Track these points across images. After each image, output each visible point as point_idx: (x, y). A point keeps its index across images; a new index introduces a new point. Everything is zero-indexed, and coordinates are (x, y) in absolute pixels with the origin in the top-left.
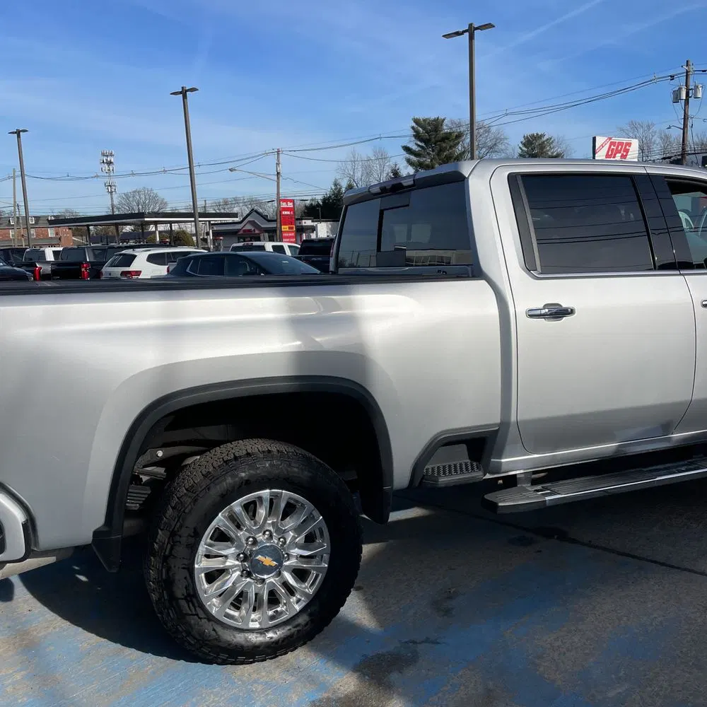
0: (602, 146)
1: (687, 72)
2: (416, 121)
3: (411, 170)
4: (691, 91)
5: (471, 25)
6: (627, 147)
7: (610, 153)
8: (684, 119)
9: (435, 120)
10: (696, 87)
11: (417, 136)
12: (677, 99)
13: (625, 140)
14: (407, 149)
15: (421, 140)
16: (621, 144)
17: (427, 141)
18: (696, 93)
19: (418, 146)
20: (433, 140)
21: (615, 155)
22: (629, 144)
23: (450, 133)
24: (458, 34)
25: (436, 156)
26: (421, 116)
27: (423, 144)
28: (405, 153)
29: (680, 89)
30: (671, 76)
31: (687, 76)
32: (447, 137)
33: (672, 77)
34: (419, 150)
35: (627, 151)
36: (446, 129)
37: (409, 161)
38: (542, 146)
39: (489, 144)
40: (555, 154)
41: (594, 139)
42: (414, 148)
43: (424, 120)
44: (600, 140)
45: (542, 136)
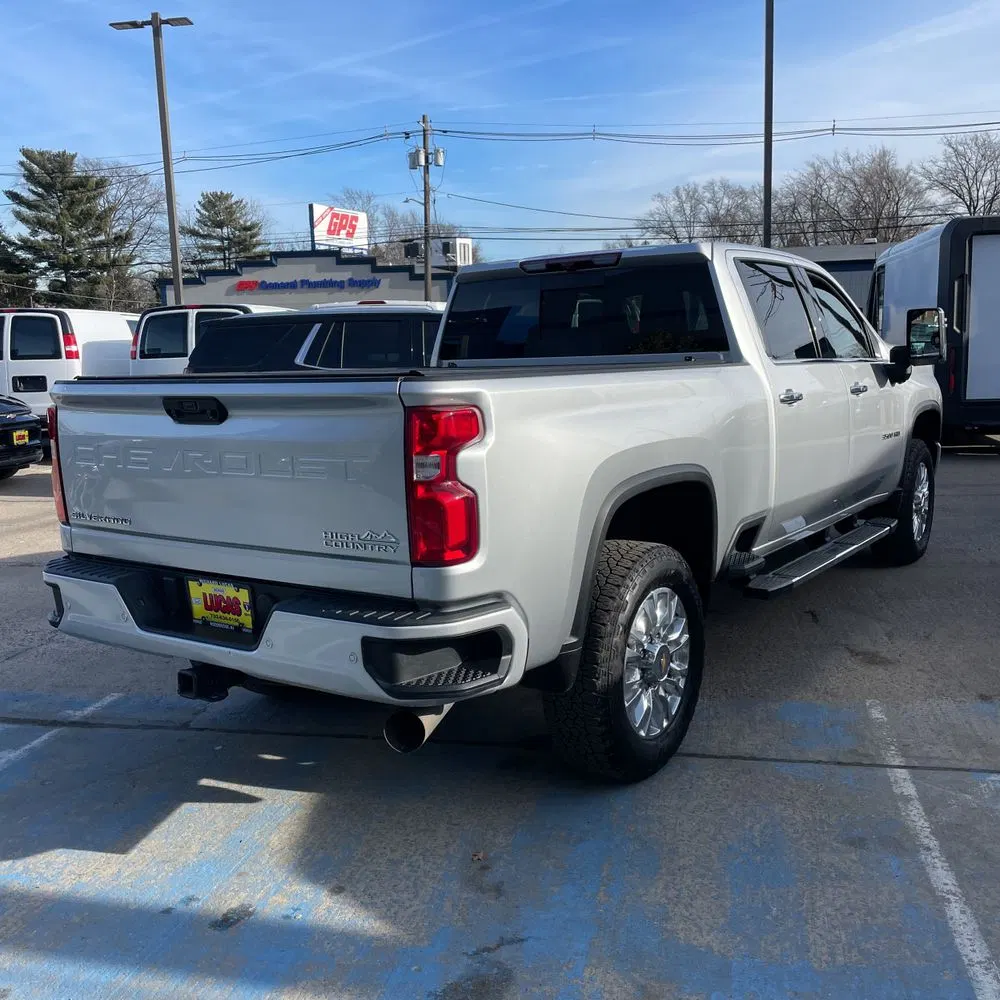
0: (322, 217)
1: (424, 131)
2: (26, 153)
3: (24, 231)
4: (430, 156)
5: (155, 15)
6: (354, 223)
7: (332, 228)
8: (425, 191)
9: (58, 155)
10: (437, 152)
11: (30, 177)
12: (414, 165)
13: (350, 213)
14: (14, 197)
15: (38, 183)
16: (345, 217)
17: (49, 188)
18: (436, 160)
19: (34, 192)
20: (59, 186)
21: (339, 231)
22: (356, 219)
23: (87, 178)
24: (134, 25)
25: (66, 212)
26: (36, 147)
27: (40, 190)
28: (10, 202)
29: (418, 151)
30: (406, 134)
31: (425, 135)
32: (81, 184)
33: (407, 135)
34: (35, 201)
35: (354, 227)
36: (78, 171)
37: (18, 215)
38: (230, 211)
39: (148, 200)
40: (249, 224)
41: (311, 207)
42: (26, 194)
43: (41, 154)
44: (319, 210)
45: (228, 197)
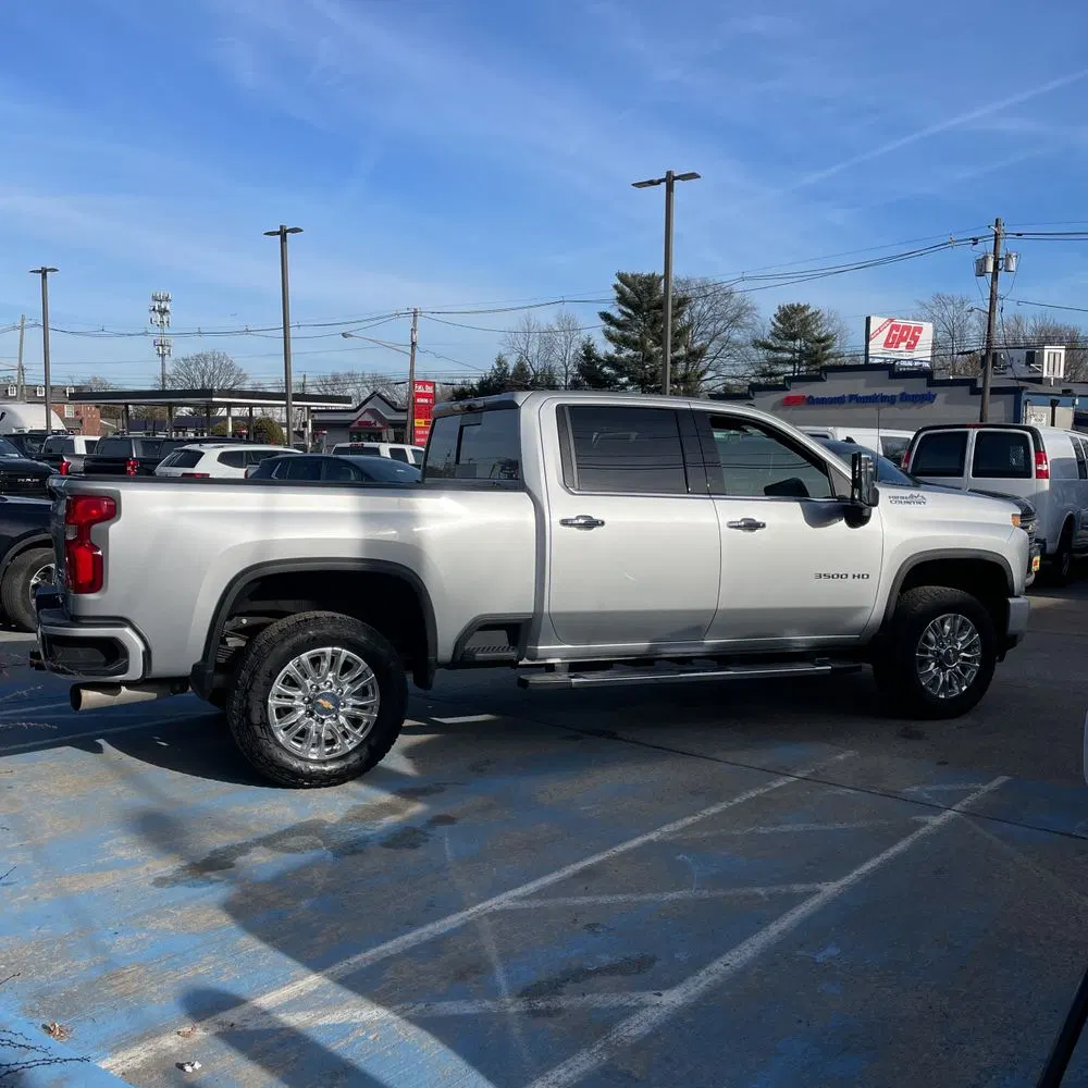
0: (880, 330)
1: (996, 234)
2: (622, 277)
3: (611, 349)
4: (1000, 262)
6: (917, 334)
7: (891, 341)
8: (991, 299)
9: (648, 277)
10: (1008, 256)
11: (622, 299)
12: (981, 272)
13: (913, 324)
14: (606, 317)
15: (628, 305)
16: (907, 328)
17: (636, 307)
18: (1007, 265)
19: (623, 313)
20: (645, 306)
21: (898, 343)
22: (920, 330)
25: (648, 330)
26: (629, 271)
27: (629, 311)
28: (603, 323)
29: (985, 259)
30: (974, 239)
31: (996, 240)
33: (975, 241)
34: (624, 320)
35: (916, 339)
37: (607, 334)
38: (805, 322)
39: (731, 314)
40: (823, 335)
41: (868, 320)
42: (617, 316)
43: (634, 277)
44: (876, 323)
45: (806, 308)
